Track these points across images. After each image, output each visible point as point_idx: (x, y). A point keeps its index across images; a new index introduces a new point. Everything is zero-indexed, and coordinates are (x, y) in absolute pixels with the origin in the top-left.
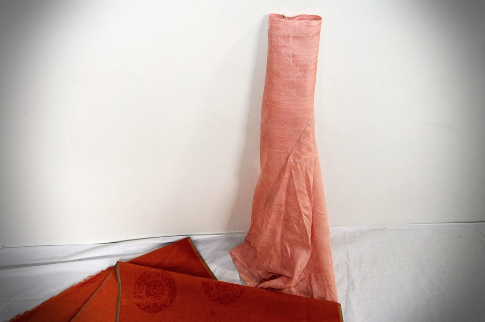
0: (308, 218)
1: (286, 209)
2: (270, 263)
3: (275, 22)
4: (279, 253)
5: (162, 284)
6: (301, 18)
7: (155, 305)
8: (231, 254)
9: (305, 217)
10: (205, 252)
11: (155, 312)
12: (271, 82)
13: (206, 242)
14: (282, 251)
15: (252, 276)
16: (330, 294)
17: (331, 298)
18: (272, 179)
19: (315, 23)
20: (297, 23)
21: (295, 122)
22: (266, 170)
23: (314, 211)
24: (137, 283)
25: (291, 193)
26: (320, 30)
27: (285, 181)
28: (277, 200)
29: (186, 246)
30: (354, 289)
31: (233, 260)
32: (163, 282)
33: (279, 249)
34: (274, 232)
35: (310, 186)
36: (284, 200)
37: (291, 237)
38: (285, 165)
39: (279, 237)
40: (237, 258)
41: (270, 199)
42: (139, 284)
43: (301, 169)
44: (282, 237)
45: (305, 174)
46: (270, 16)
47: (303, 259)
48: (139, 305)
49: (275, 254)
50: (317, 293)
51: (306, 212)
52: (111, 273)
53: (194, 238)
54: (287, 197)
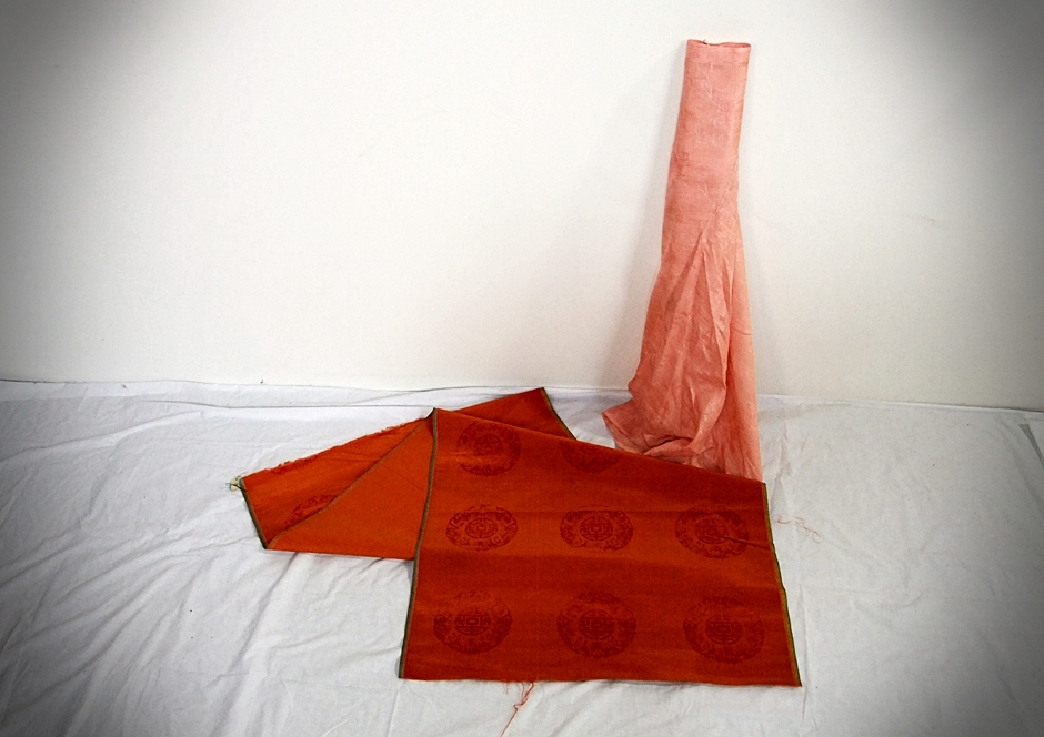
0: (724, 338)
1: (693, 321)
2: (663, 417)
3: (694, 49)
4: (679, 400)
5: (499, 441)
6: (725, 45)
7: (488, 467)
8: (605, 417)
9: (718, 334)
10: (564, 413)
11: (487, 475)
12: (685, 127)
13: (567, 400)
14: (682, 394)
15: (635, 445)
16: (750, 467)
17: (752, 473)
18: (677, 272)
19: (742, 50)
20: (721, 49)
21: (711, 183)
22: (669, 257)
23: (732, 327)
24: (461, 437)
25: (701, 291)
26: (748, 59)
27: (694, 272)
28: (681, 305)
29: (537, 400)
30: (789, 474)
31: (607, 425)
32: (501, 438)
33: (679, 391)
34: (673, 360)
35: (728, 283)
36: (691, 304)
37: (699, 369)
38: (696, 248)
39: (679, 368)
40: (612, 420)
41: (672, 304)
42: (465, 440)
43: (718, 256)
44: (685, 368)
45: (721, 263)
46: (689, 41)
47: (713, 406)
48: (463, 466)
49: (672, 403)
50: (731, 469)
51: (721, 326)
52: (424, 424)
53: (549, 391)
54: (695, 299)
